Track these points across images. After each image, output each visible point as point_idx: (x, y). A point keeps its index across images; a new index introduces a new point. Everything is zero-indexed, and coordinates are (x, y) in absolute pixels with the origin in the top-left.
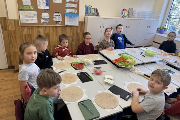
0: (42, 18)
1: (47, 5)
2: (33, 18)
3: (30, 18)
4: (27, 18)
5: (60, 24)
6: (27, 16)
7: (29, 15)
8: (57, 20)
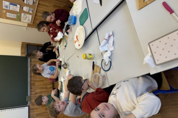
0: (28, 11)
1: (16, 5)
2: (28, 17)
3: (28, 18)
4: (27, 20)
5: (37, 2)
6: (25, 19)
7: (25, 18)
8: (31, 2)
